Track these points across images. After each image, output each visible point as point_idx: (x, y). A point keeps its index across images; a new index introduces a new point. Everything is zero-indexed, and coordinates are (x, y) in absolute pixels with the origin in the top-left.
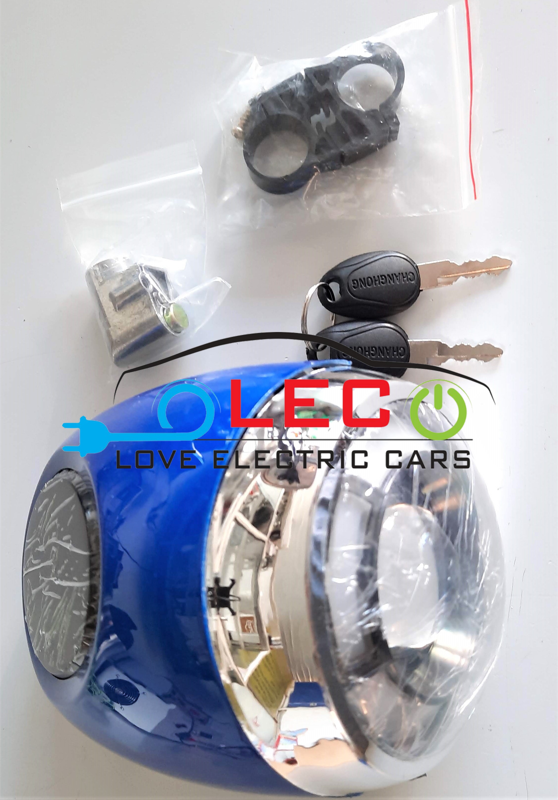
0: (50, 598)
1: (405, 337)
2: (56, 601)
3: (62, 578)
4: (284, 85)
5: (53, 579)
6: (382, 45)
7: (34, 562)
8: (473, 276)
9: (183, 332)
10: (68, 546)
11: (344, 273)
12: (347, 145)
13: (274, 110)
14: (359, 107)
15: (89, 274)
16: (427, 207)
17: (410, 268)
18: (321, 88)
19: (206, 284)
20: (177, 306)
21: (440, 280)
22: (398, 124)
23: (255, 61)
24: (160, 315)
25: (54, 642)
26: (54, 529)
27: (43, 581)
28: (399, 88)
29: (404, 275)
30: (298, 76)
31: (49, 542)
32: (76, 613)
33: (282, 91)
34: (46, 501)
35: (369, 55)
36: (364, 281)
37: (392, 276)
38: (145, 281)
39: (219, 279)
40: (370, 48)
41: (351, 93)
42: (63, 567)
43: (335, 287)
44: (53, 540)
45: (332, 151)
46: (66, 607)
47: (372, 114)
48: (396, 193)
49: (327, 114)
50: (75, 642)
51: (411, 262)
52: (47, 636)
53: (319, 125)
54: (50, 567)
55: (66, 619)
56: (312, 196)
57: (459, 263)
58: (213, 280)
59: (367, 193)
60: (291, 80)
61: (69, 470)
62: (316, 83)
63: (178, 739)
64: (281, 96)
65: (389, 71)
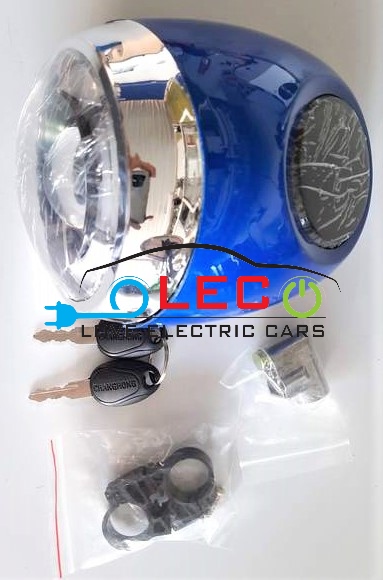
0: (341, 154)
1: (100, 347)
2: (334, 151)
3: (328, 169)
4: (186, 523)
5: (337, 168)
6: (118, 547)
7: (359, 181)
8: (55, 389)
9: (256, 351)
10: (322, 192)
11: (142, 391)
12: (140, 480)
13: (192, 506)
14: (132, 506)
15: (326, 392)
16: (88, 436)
17: (97, 394)
18: (160, 519)
19: (239, 384)
20: (260, 368)
21: (76, 386)
22: (106, 493)
23: (208, 541)
24: (271, 363)
25: (335, 121)
26: (338, 205)
27: (349, 166)
28: (106, 518)
29: (101, 390)
30: (176, 529)
31: (343, 195)
32: (312, 143)
33: (186, 519)
34: (348, 225)
35: (127, 541)
36: (128, 385)
37: (108, 389)
38: (282, 386)
39: (229, 387)
40: (125, 546)
41: (138, 516)
42: (328, 176)
43: (149, 382)
44: (339, 197)
45: (151, 475)
46: (324, 147)
47: (123, 501)
48: (108, 446)
49: (156, 502)
50: (312, 122)
51: (96, 398)
52: (343, 125)
53: (162, 495)
54: (340, 176)
55: (322, 138)
56: (166, 446)
57: (64, 398)
58: (235, 386)
59: (128, 447)
60: (181, 527)
61: (328, 248)
62: (163, 524)
63: (256, 60)
64: (188, 515)
65: (113, 529)
